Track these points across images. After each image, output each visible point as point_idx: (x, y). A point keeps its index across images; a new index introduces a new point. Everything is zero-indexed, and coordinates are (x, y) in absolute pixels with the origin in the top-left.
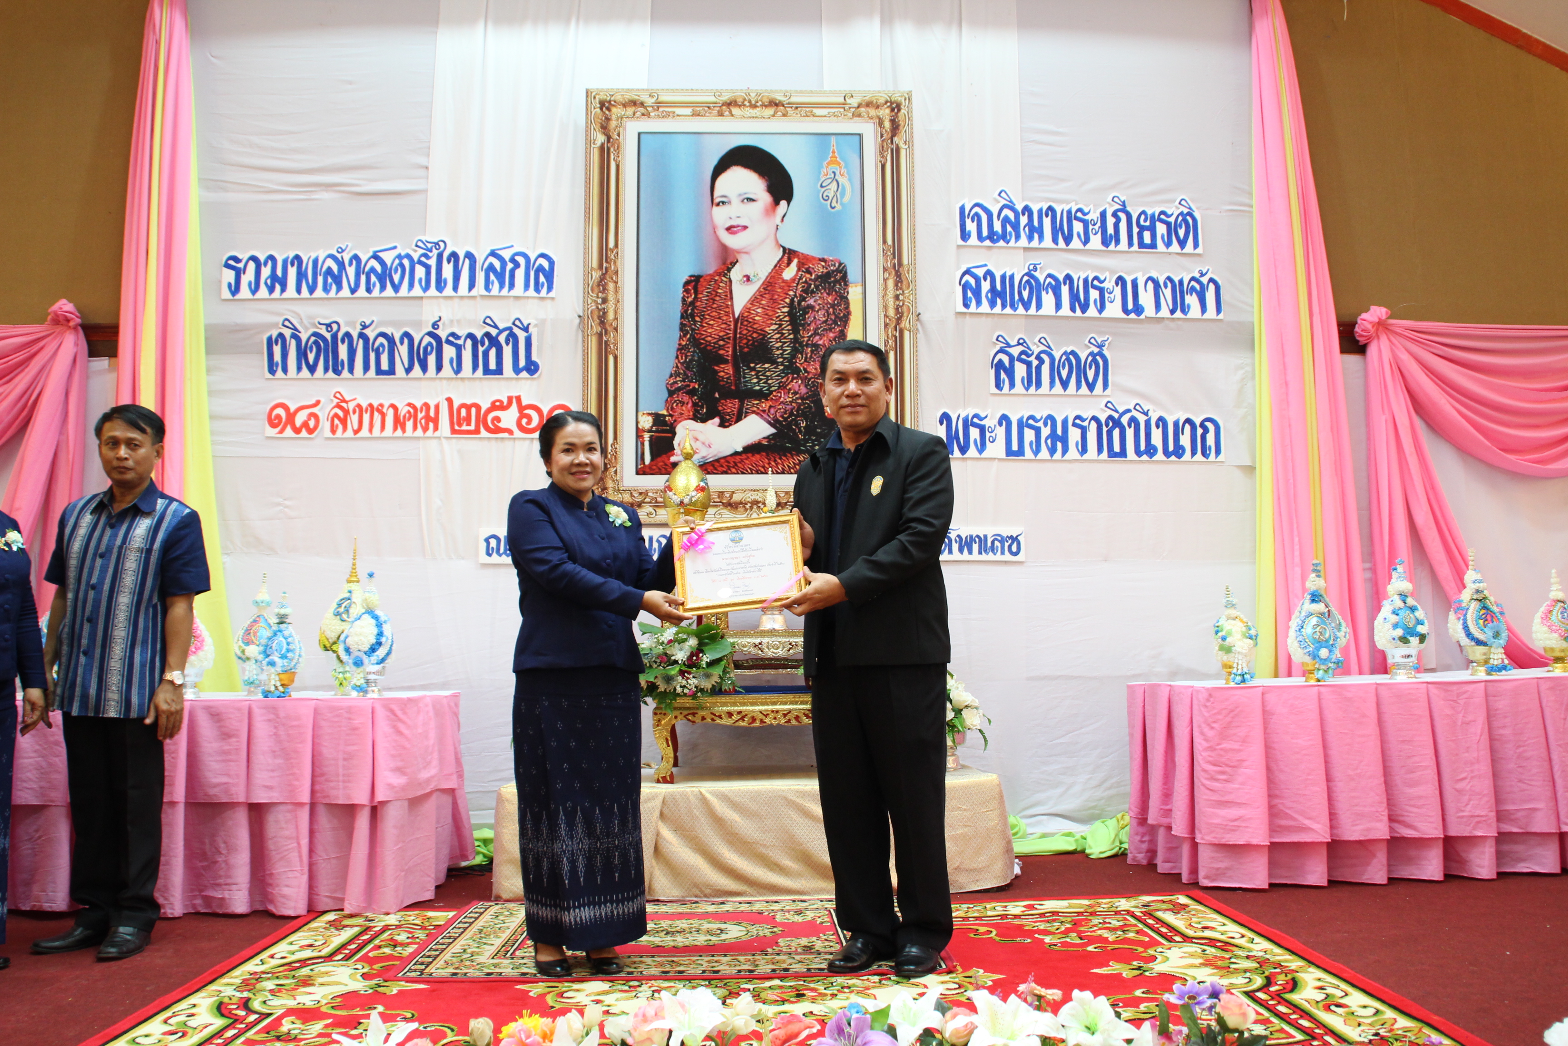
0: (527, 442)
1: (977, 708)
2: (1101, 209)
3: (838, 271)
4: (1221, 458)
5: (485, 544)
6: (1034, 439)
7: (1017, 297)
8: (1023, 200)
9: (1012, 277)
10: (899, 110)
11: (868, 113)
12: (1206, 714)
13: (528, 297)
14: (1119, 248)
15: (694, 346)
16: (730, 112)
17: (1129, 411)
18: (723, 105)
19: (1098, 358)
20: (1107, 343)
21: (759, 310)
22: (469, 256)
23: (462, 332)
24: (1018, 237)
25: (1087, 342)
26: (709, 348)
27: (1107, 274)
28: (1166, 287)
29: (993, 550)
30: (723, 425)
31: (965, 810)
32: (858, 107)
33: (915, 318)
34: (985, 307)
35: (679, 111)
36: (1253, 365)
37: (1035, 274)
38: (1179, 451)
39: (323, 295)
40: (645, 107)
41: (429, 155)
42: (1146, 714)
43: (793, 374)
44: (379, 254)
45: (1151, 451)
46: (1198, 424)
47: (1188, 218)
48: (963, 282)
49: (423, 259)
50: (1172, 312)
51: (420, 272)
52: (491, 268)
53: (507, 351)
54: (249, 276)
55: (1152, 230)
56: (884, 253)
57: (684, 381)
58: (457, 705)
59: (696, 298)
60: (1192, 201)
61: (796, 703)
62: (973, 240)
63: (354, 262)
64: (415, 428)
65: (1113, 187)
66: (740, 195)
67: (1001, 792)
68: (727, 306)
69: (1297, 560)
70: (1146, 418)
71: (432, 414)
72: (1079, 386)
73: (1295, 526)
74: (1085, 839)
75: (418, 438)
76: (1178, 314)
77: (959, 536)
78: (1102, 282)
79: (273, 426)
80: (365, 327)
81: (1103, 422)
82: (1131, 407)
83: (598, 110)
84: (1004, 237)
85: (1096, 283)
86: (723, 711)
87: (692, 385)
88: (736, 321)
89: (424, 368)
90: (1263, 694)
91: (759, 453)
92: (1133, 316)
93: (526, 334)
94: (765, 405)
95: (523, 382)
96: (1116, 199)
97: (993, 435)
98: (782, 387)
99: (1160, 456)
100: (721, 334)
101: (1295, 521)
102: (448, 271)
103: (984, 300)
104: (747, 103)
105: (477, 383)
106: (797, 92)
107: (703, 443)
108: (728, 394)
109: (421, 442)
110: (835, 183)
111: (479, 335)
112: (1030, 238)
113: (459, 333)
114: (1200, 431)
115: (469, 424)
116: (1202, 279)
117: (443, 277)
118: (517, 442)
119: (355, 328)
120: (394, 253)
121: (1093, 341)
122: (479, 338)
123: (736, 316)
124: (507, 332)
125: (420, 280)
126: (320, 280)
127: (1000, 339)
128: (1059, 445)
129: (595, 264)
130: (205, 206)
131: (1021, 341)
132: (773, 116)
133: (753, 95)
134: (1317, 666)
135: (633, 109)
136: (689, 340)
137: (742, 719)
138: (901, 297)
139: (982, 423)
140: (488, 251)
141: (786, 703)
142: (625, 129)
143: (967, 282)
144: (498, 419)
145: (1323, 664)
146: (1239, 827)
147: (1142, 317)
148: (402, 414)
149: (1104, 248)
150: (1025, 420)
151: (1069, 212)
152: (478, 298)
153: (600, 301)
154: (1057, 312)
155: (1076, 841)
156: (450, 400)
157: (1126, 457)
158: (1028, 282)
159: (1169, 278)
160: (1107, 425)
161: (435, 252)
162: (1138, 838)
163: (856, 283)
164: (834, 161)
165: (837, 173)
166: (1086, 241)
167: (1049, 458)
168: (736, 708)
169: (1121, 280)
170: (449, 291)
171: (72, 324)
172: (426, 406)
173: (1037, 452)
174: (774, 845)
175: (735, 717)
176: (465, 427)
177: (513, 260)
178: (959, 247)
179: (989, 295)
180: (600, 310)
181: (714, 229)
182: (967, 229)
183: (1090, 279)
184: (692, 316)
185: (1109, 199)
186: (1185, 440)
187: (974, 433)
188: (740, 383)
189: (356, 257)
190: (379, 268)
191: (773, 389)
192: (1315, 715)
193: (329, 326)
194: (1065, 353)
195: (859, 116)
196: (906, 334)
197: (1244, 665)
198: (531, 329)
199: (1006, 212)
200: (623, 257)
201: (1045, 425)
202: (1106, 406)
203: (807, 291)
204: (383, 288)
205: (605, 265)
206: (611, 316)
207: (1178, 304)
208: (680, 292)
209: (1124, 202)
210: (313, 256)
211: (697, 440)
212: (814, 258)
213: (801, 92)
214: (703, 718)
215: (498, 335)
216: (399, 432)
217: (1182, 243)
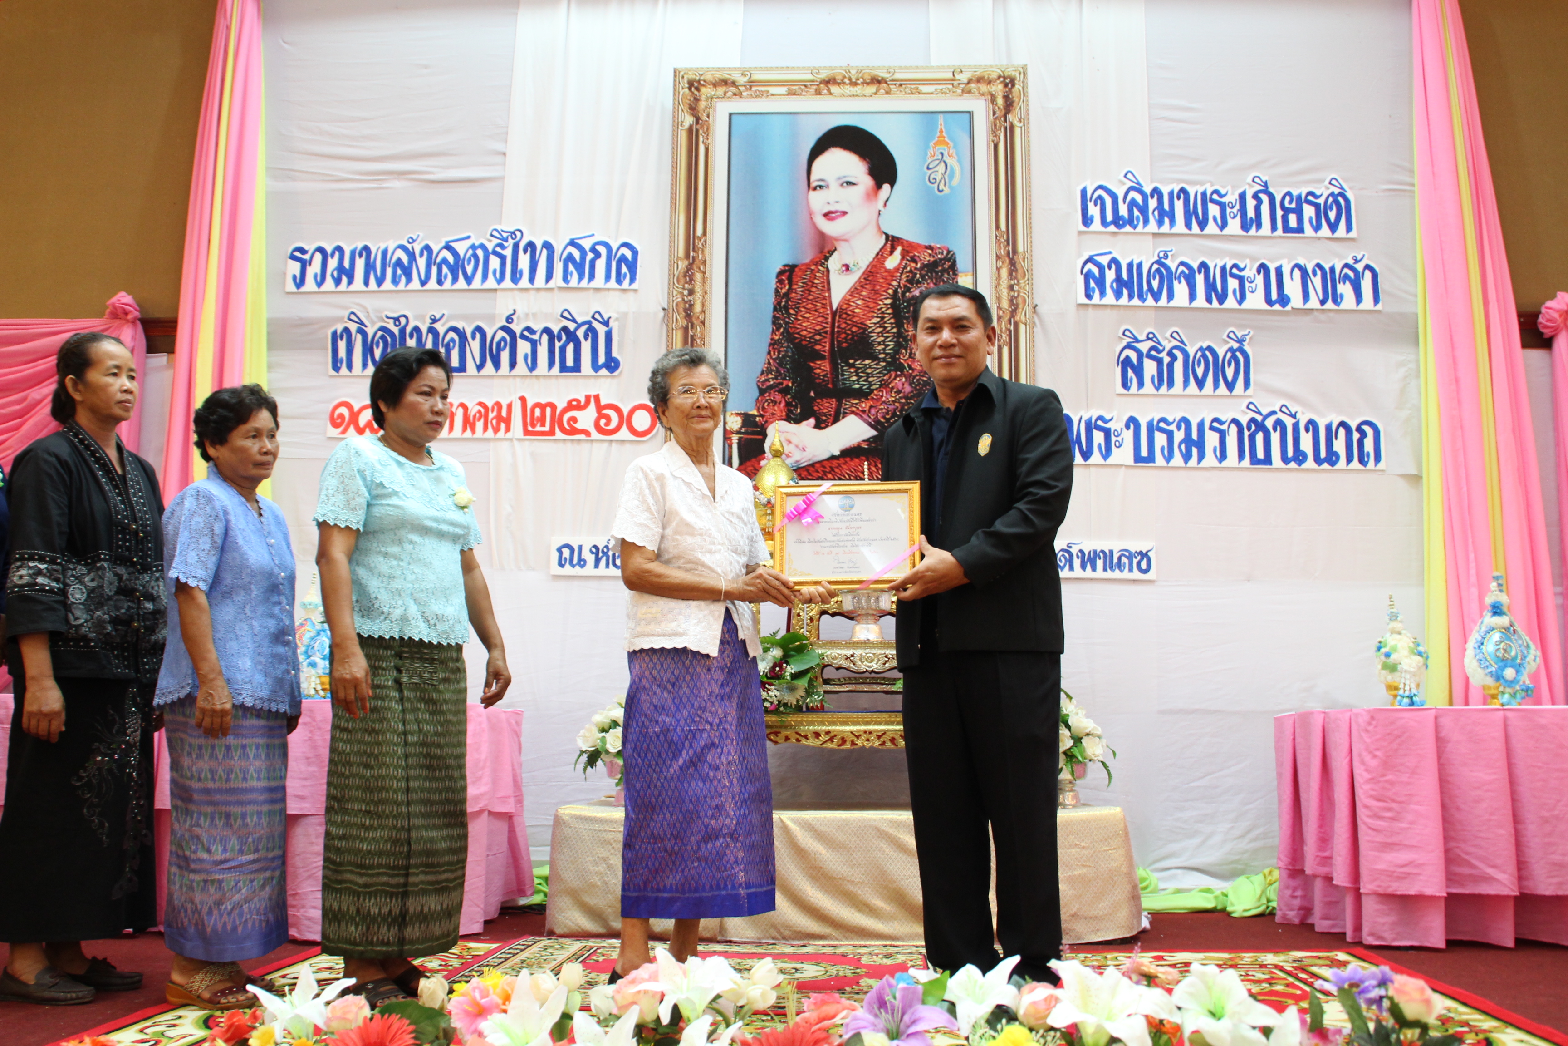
0: (606, 445)
1: (1099, 737)
2: (1240, 191)
3: (946, 259)
4: (1381, 466)
5: (557, 554)
6: (1165, 443)
7: (1145, 287)
8: (1152, 182)
9: (1140, 266)
10: (1013, 85)
11: (979, 89)
12: (1368, 740)
13: (609, 289)
14: (1261, 232)
15: (788, 341)
16: (829, 90)
17: (1274, 413)
18: (821, 83)
19: (1238, 354)
20: (1248, 338)
21: (859, 302)
22: (547, 245)
23: (538, 327)
24: (1146, 222)
25: (1225, 337)
26: (804, 343)
27: (1248, 261)
28: (1315, 274)
29: (1119, 567)
30: (819, 426)
31: (1083, 847)
32: (969, 83)
33: (1032, 310)
34: (1110, 298)
35: (773, 90)
36: (1418, 361)
37: (1168, 262)
38: (1332, 458)
39: (392, 287)
40: (737, 87)
41: (506, 141)
42: (1297, 748)
43: (896, 371)
44: (452, 244)
45: (1299, 457)
46: (1354, 427)
47: (1340, 199)
48: (1085, 271)
49: (498, 249)
50: (1323, 302)
51: (495, 262)
52: (570, 258)
53: (586, 347)
54: (315, 268)
55: (1299, 212)
56: (998, 241)
57: (776, 378)
58: (518, 724)
59: (790, 289)
60: (1344, 180)
61: (892, 723)
62: (1096, 225)
63: (425, 253)
64: (485, 429)
65: (1253, 167)
66: (839, 179)
67: (1126, 828)
68: (824, 298)
69: (1473, 579)
70: (1294, 421)
71: (504, 413)
72: (1216, 385)
73: (1470, 541)
74: (1226, 896)
75: (489, 440)
76: (1329, 305)
77: (1081, 551)
78: (1241, 270)
79: (335, 425)
80: (434, 321)
81: (1245, 425)
82: (1277, 409)
83: (687, 90)
84: (1131, 222)
85: (1235, 271)
86: (809, 730)
87: (785, 383)
88: (834, 314)
89: (497, 365)
90: (1436, 718)
91: (857, 457)
92: (1277, 307)
93: (606, 329)
94: (865, 405)
95: (603, 380)
96: (1257, 180)
97: (1119, 439)
98: (884, 385)
99: (1310, 463)
100: (818, 328)
101: (1470, 535)
102: (524, 261)
103: (1109, 291)
104: (847, 81)
105: (553, 380)
106: (901, 68)
107: (797, 446)
108: (824, 393)
109: (492, 444)
110: (943, 164)
111: (556, 329)
112: (1160, 223)
113: (535, 328)
114: (1356, 436)
115: (543, 425)
116: (1356, 266)
117: (519, 268)
118: (595, 444)
119: (424, 322)
120: (468, 243)
121: (1232, 335)
122: (556, 332)
123: (834, 308)
124: (586, 326)
125: (495, 272)
126: (389, 271)
127: (1127, 333)
128: (1194, 451)
129: (681, 253)
130: (273, 197)
131: (1151, 336)
132: (876, 94)
133: (853, 72)
134: (1501, 689)
135: (724, 89)
136: (782, 334)
137: (831, 740)
138: (1016, 288)
139: (1107, 426)
140: (567, 241)
141: (880, 723)
142: (715, 110)
143: (1089, 271)
144: (574, 420)
145: (1509, 686)
146: (1409, 874)
147: (1288, 308)
148: (472, 414)
149: (1244, 233)
150: (1155, 423)
151: (1204, 194)
152: (556, 291)
153: (686, 292)
154: (1191, 302)
155: (1216, 897)
156: (523, 399)
157: (1270, 463)
158: (1158, 270)
159: (1318, 265)
160: (1249, 429)
161: (511, 242)
162: (1288, 892)
163: (966, 273)
164: (941, 141)
165: (945, 154)
166: (1224, 225)
167: (1182, 464)
168: (824, 728)
169: (1263, 268)
170: (524, 282)
171: (130, 317)
172: (498, 405)
173: (1169, 457)
174: (862, 883)
175: (823, 738)
176: (538, 428)
177: (593, 250)
178: (1080, 233)
179: (1115, 285)
180: (686, 302)
181: (811, 214)
182: (1090, 213)
183: (1228, 268)
184: (786, 308)
185: (1249, 180)
186: (1339, 446)
187: (1098, 437)
188: (838, 380)
189: (427, 248)
190: (451, 259)
191: (874, 387)
192: (1500, 744)
193: (397, 319)
194: (1201, 349)
195: (969, 92)
196: (1022, 328)
197: (1413, 686)
198: (611, 323)
199: (1133, 195)
200: (711, 246)
201: (1179, 428)
202: (1248, 408)
203: (912, 281)
204: (455, 279)
205: (692, 254)
206: (698, 308)
207: (1330, 294)
208: (773, 283)
209: (1266, 183)
210: (383, 247)
211: (790, 442)
212: (919, 245)
213: (906, 68)
214: (787, 739)
215: (576, 329)
216: (468, 434)
217: (1333, 227)
